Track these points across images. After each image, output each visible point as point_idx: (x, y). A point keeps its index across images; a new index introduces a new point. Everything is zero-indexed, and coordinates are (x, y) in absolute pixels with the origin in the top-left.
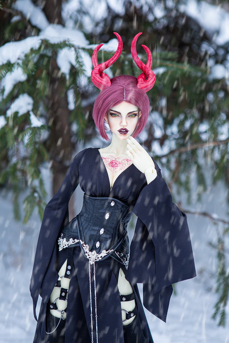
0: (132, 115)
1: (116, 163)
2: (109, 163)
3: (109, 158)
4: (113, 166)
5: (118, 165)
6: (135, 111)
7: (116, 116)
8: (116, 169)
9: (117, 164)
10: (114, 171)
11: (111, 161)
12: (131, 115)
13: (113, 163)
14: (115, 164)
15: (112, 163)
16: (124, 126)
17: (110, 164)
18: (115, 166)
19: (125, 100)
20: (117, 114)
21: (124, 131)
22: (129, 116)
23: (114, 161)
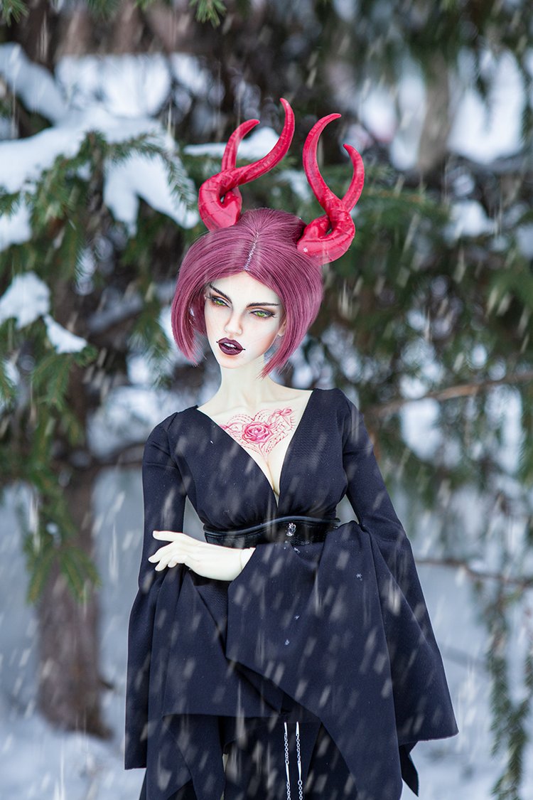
0: (261, 312)
1: (259, 431)
2: (241, 434)
3: (236, 423)
4: (256, 439)
5: (267, 433)
6: (269, 304)
7: (221, 305)
8: (267, 444)
9: (263, 430)
10: (262, 450)
11: (244, 427)
12: (257, 310)
13: (250, 431)
14: (256, 431)
15: (248, 431)
16: (232, 334)
17: (246, 436)
18: (260, 436)
19: (246, 268)
20: (222, 301)
21: (232, 346)
22: (252, 313)
23: (250, 428)
